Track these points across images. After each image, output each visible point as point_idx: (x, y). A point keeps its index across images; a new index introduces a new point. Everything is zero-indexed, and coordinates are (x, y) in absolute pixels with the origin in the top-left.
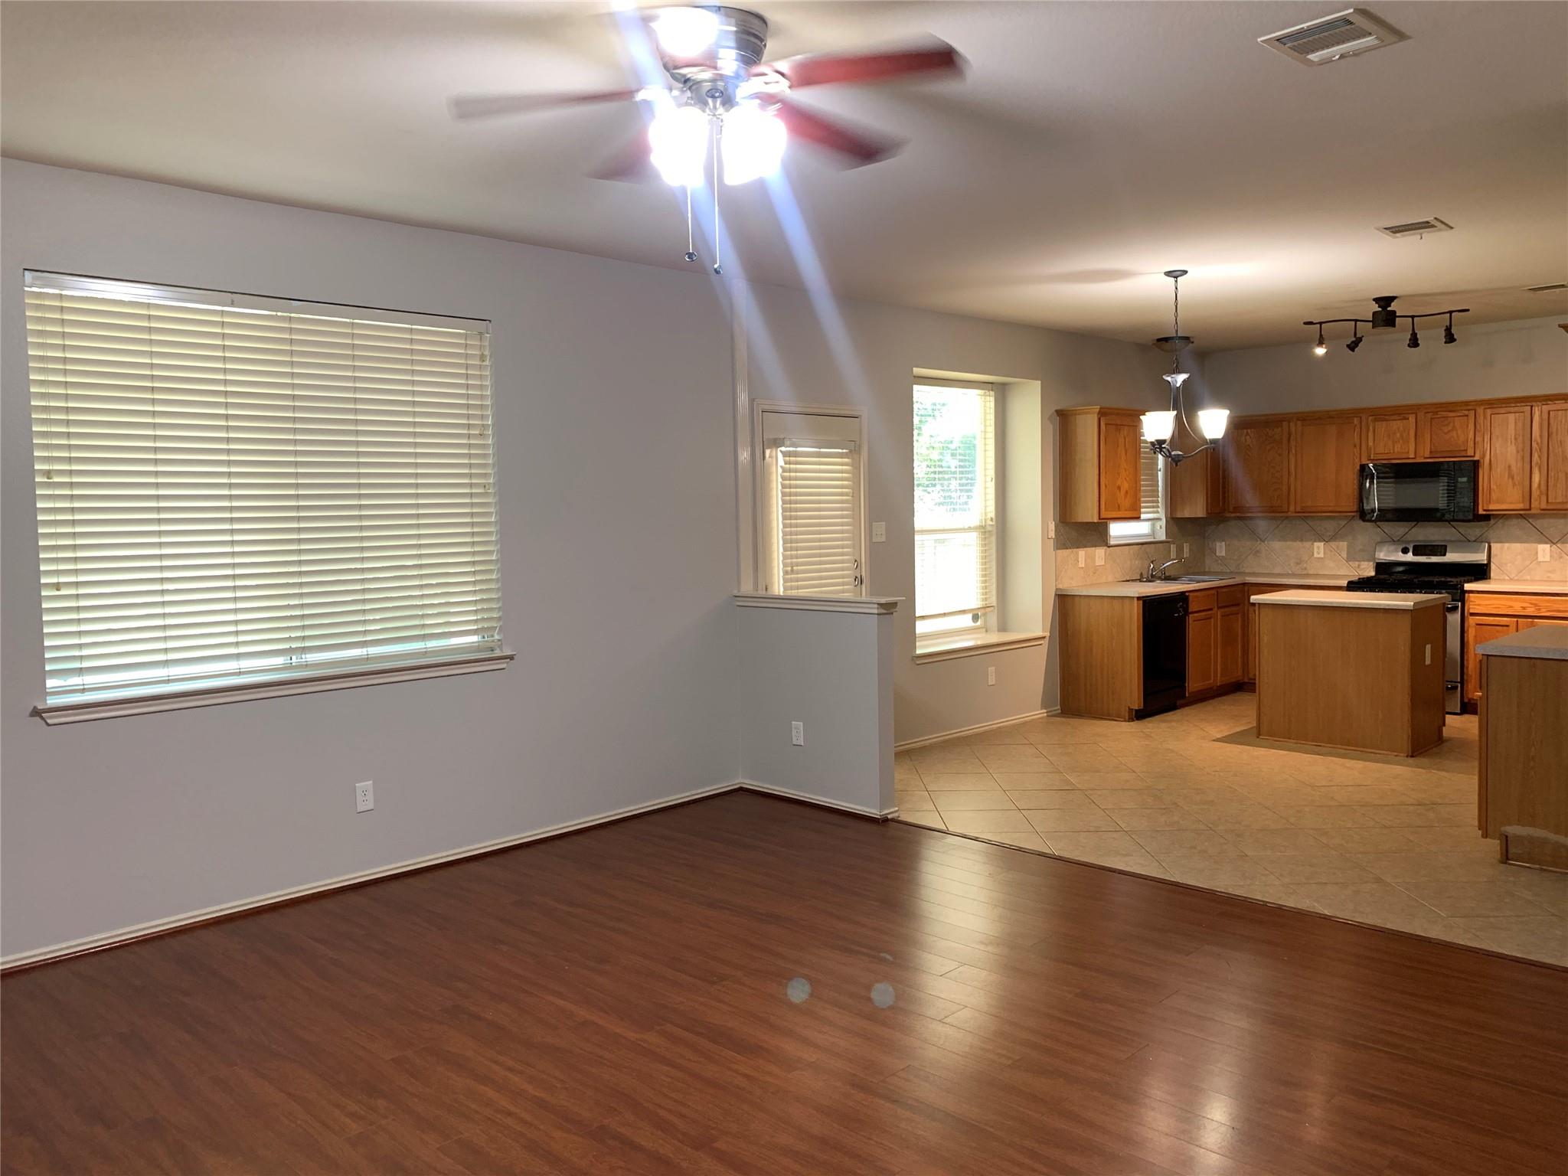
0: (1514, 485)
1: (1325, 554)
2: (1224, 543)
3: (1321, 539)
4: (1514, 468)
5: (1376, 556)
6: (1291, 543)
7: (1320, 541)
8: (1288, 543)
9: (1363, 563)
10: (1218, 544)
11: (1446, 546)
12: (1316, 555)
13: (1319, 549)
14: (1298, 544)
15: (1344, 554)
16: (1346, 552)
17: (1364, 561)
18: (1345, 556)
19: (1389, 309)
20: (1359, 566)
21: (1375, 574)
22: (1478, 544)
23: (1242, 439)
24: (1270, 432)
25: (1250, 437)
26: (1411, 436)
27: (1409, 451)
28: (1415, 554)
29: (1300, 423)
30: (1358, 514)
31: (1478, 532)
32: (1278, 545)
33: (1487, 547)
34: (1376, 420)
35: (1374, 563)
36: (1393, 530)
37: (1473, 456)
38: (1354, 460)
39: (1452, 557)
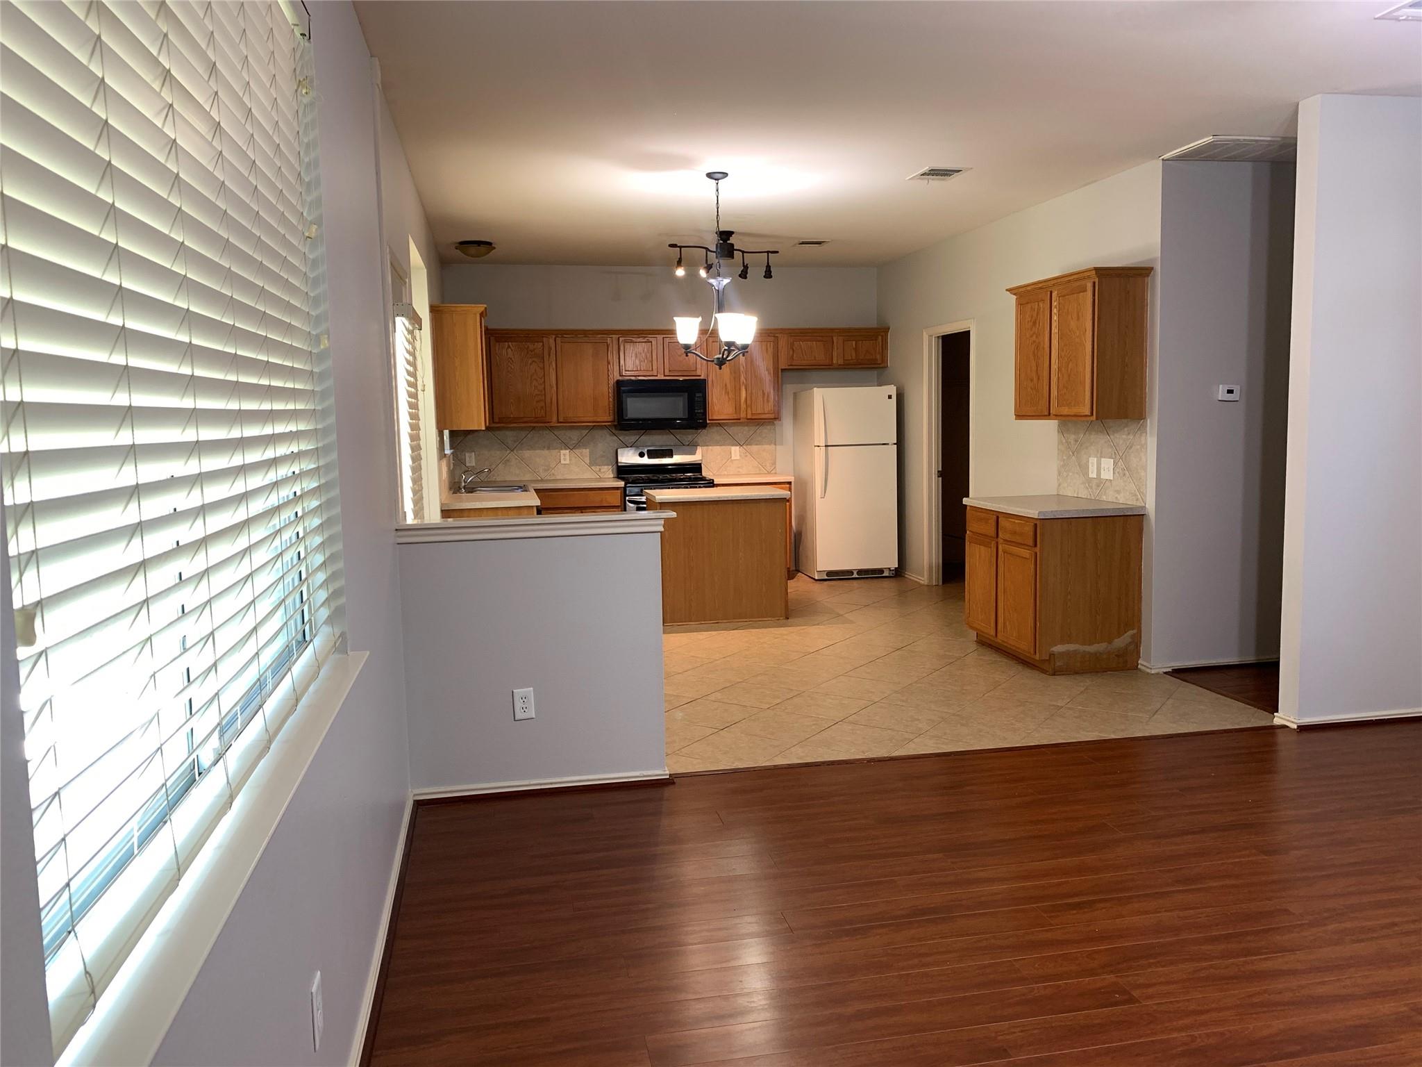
0: (729, 399)
1: (570, 460)
2: (473, 453)
3: (567, 447)
4: (728, 387)
5: (619, 461)
7: (566, 449)
8: (537, 451)
9: (603, 466)
10: (467, 455)
11: (671, 451)
12: (563, 462)
13: (565, 456)
14: (546, 452)
15: (587, 460)
16: (588, 458)
17: (605, 465)
18: (588, 462)
19: (728, 242)
20: (600, 469)
21: (616, 475)
22: (691, 448)
23: (504, 351)
24: (531, 347)
25: (512, 350)
26: (654, 357)
27: (652, 370)
28: (649, 457)
29: (559, 340)
30: (616, 423)
31: (690, 438)
32: (527, 454)
33: (699, 450)
34: (625, 342)
35: (615, 467)
36: (627, 438)
37: (700, 376)
38: (608, 376)
39: (677, 459)
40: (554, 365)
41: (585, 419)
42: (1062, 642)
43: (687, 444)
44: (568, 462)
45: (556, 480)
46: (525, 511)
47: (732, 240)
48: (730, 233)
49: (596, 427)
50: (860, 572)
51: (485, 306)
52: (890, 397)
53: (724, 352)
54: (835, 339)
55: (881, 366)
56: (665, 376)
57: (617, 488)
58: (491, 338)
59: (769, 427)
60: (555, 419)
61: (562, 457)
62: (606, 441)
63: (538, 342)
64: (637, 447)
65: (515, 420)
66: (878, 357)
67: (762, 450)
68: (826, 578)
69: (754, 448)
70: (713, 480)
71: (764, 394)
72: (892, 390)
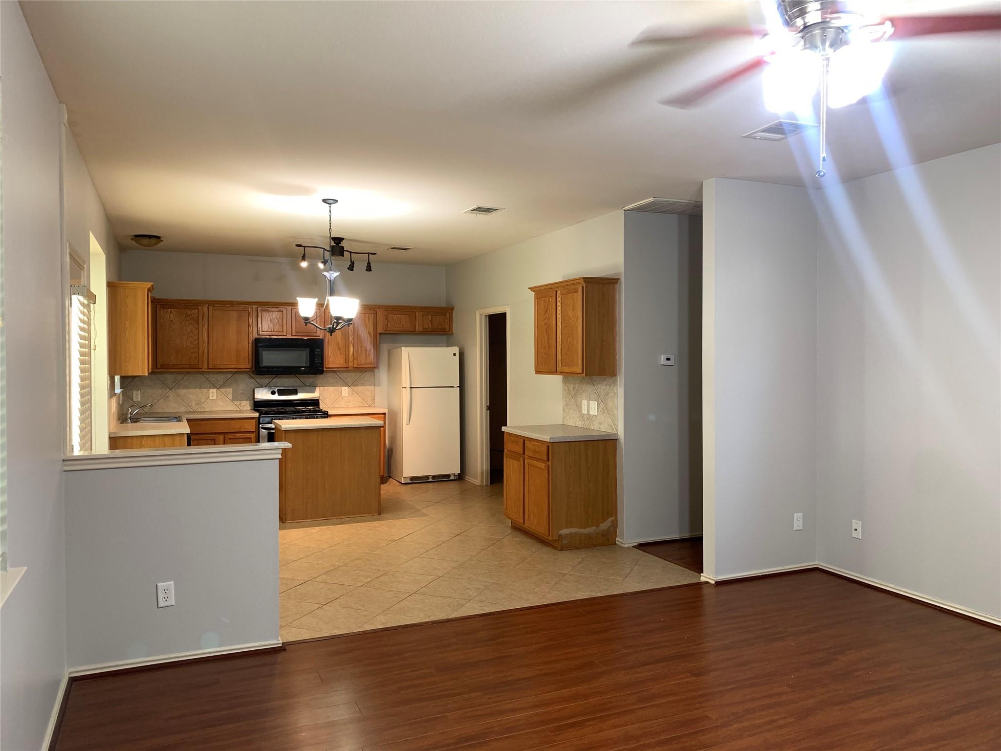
0: (341, 354)
1: (217, 396)
2: (139, 391)
3: (214, 387)
4: (340, 344)
5: (255, 397)
6: (192, 390)
7: (213, 388)
8: (190, 390)
9: (243, 402)
11: (296, 389)
12: (211, 398)
13: (213, 393)
14: (198, 390)
15: (230, 397)
16: (231, 395)
17: (243, 400)
18: (231, 398)
19: (340, 245)
20: (240, 404)
21: (252, 408)
22: (312, 388)
23: (167, 316)
24: (189, 313)
25: (174, 315)
26: (285, 321)
27: (283, 331)
28: (279, 395)
29: (211, 308)
30: (254, 369)
31: (311, 380)
32: (183, 392)
33: (318, 389)
34: (263, 311)
35: (252, 401)
36: (262, 380)
37: (319, 336)
38: (249, 335)
39: (301, 396)
40: (206, 326)
41: (229, 367)
42: (567, 527)
43: (309, 385)
44: (215, 398)
45: (205, 412)
46: (178, 438)
47: (343, 244)
48: (341, 239)
49: (238, 372)
50: (434, 477)
51: (152, 283)
52: (455, 355)
53: (333, 324)
54: (417, 313)
55: (449, 333)
56: (292, 336)
57: (253, 418)
58: (157, 305)
59: (370, 373)
60: (205, 366)
61: (211, 395)
62: (245, 383)
63: (195, 309)
64: (270, 387)
65: (174, 367)
66: (447, 327)
67: (366, 390)
68: (410, 482)
69: (360, 388)
70: (327, 412)
71: (366, 350)
72: (456, 350)
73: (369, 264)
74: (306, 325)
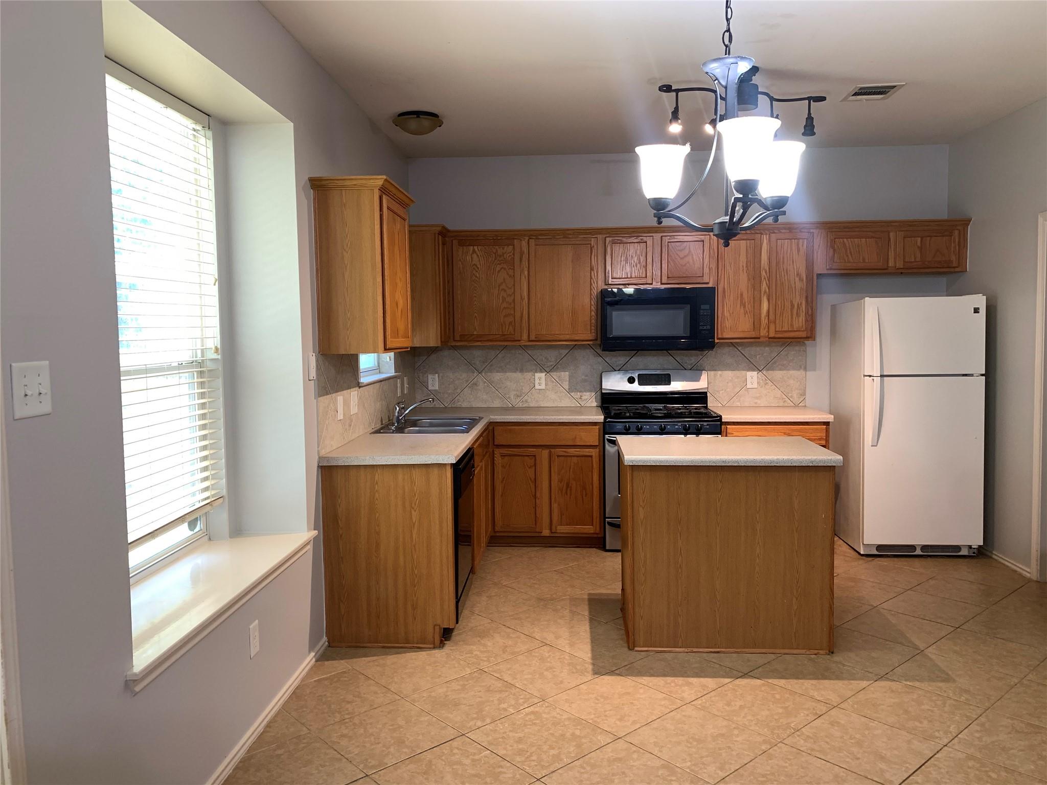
0: (746, 313)
1: (546, 385)
2: (436, 375)
3: (542, 369)
4: (745, 296)
5: (603, 387)
6: (511, 374)
7: (541, 372)
8: (508, 374)
9: (585, 393)
10: (430, 377)
11: (669, 375)
12: (537, 387)
13: (540, 379)
14: (518, 375)
15: (566, 385)
16: (567, 382)
17: (585, 391)
18: (567, 387)
20: (581, 396)
21: (600, 404)
22: (695, 371)
23: (469, 258)
24: (500, 251)
25: (478, 255)
26: (649, 260)
27: (646, 277)
28: (640, 384)
29: (532, 242)
30: (599, 342)
31: (693, 360)
32: (497, 376)
33: (704, 376)
34: (614, 242)
35: (599, 393)
36: (614, 359)
37: (708, 283)
38: (591, 284)
39: (676, 386)
40: (526, 273)
41: (562, 337)
43: (690, 367)
44: (543, 387)
46: (436, 471)
49: (576, 346)
50: (924, 548)
51: (385, 177)
52: (976, 311)
54: (892, 235)
55: (957, 270)
56: (662, 284)
57: (595, 424)
58: (454, 241)
59: (797, 348)
60: (525, 337)
61: (537, 382)
62: (588, 362)
63: (508, 245)
64: (626, 371)
65: (479, 338)
66: (953, 258)
67: (790, 377)
68: (878, 553)
69: (778, 374)
70: (721, 416)
71: (792, 306)
72: (980, 301)
73: (810, 119)
74: (660, 223)
